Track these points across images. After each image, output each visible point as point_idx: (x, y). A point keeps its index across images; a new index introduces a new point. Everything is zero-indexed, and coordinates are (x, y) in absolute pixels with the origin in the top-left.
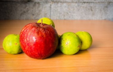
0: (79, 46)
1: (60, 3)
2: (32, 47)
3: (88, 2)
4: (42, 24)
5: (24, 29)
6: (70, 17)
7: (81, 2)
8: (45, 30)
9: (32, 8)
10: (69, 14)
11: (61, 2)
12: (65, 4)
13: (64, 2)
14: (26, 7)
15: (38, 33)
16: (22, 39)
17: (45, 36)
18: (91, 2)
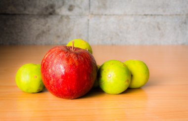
0: (128, 81)
1: (104, 17)
2: (58, 80)
3: (152, 15)
4: (74, 48)
5: (48, 55)
6: (121, 41)
7: (140, 15)
8: (77, 57)
9: (57, 26)
10: (120, 35)
11: (105, 15)
12: (112, 19)
13: (110, 15)
14: (46, 24)
15: (68, 60)
16: (44, 68)
17: (77, 64)
18: (158, 15)
